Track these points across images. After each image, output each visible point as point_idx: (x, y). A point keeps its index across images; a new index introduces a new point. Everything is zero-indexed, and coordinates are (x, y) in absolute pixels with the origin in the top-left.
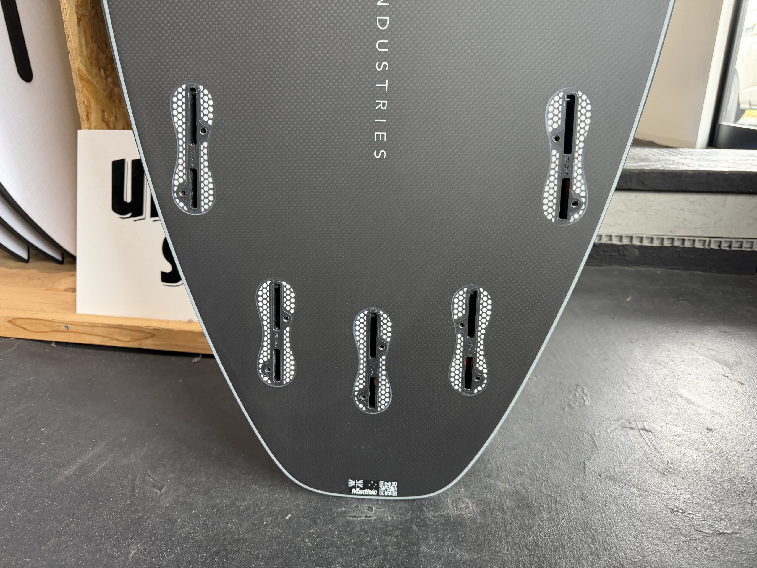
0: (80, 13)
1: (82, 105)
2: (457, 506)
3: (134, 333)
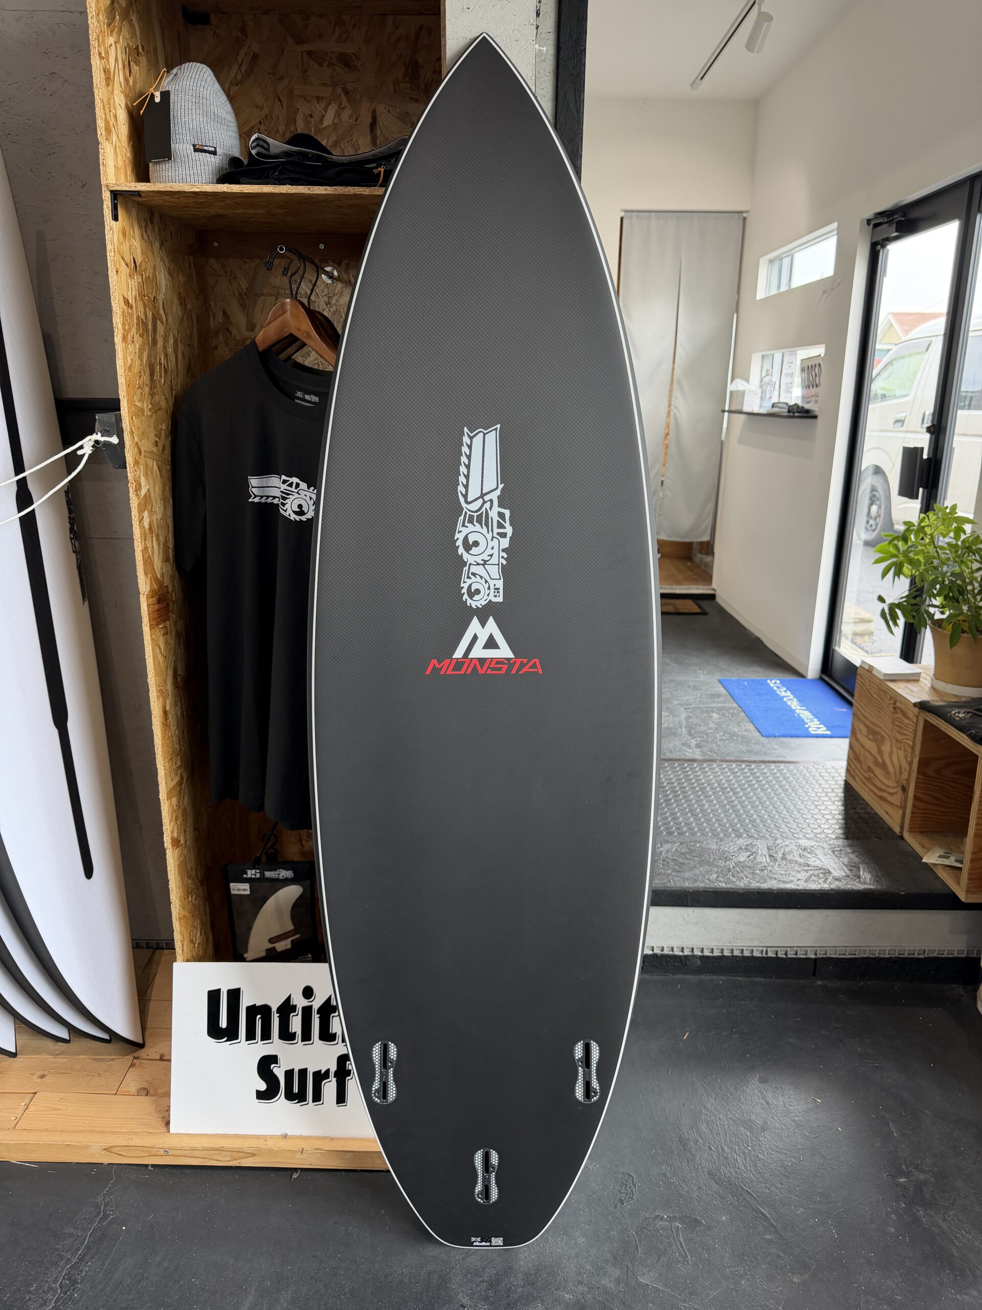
3: (235, 1153)
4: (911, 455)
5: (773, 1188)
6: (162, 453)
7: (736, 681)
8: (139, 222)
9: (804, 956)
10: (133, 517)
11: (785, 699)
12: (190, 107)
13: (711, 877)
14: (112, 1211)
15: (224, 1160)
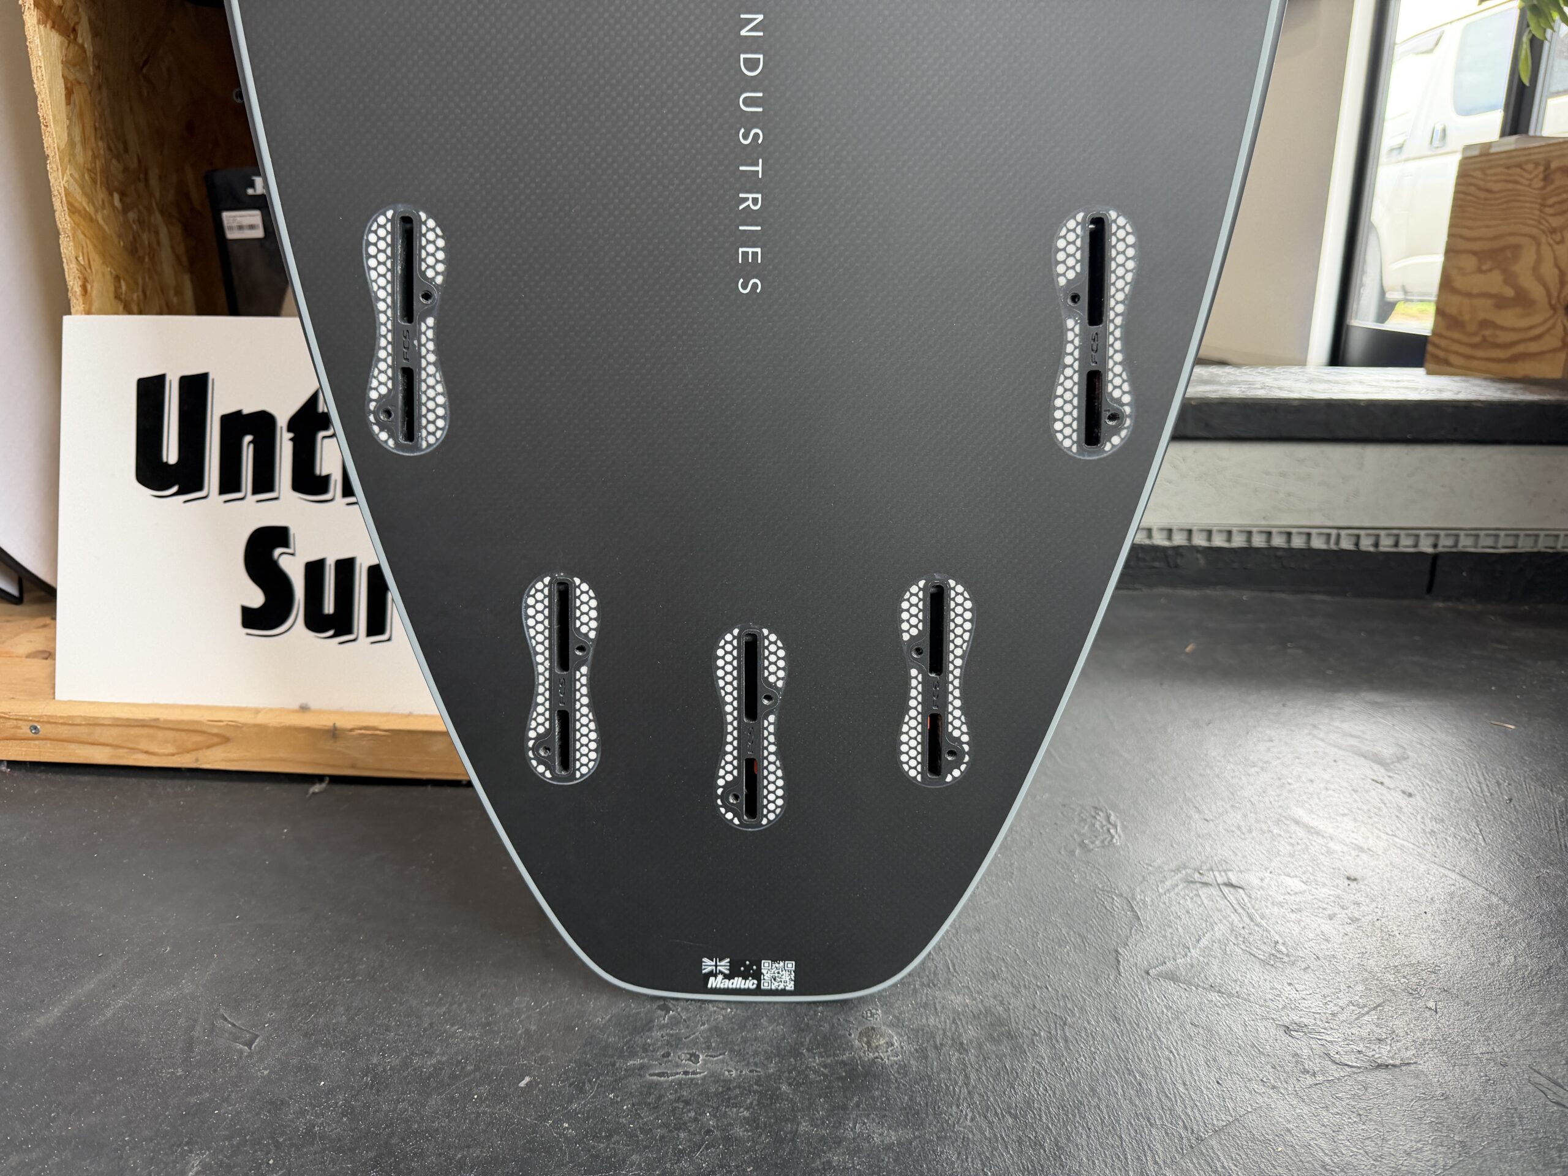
0: (71, 77)
1: (74, 266)
2: (868, 1043)
3: (183, 734)
15: (161, 751)
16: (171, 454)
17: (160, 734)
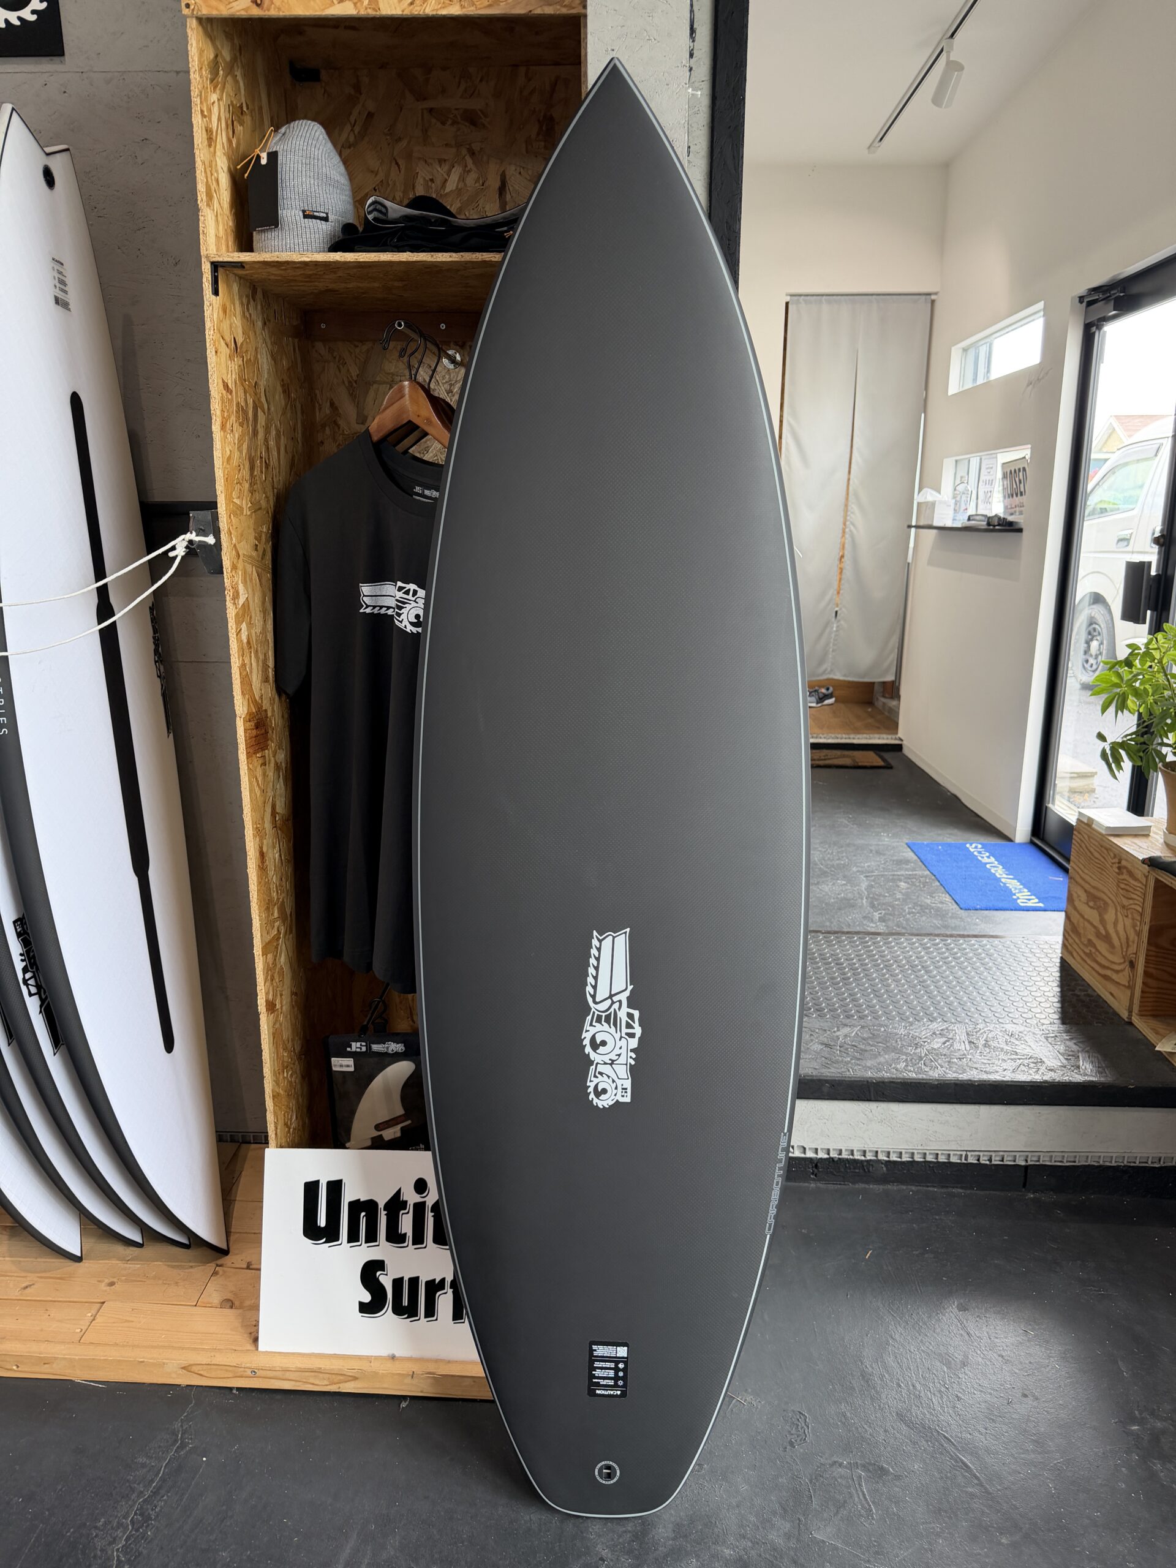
3: (334, 1376)
4: (1136, 571)
5: (977, 1434)
6: (262, 559)
7: (927, 845)
8: (240, 298)
9: (1013, 1163)
10: (230, 628)
11: (988, 866)
12: (300, 169)
13: (898, 1066)
14: (191, 1439)
15: (320, 1383)
16: (322, 1222)
17: (321, 1375)
